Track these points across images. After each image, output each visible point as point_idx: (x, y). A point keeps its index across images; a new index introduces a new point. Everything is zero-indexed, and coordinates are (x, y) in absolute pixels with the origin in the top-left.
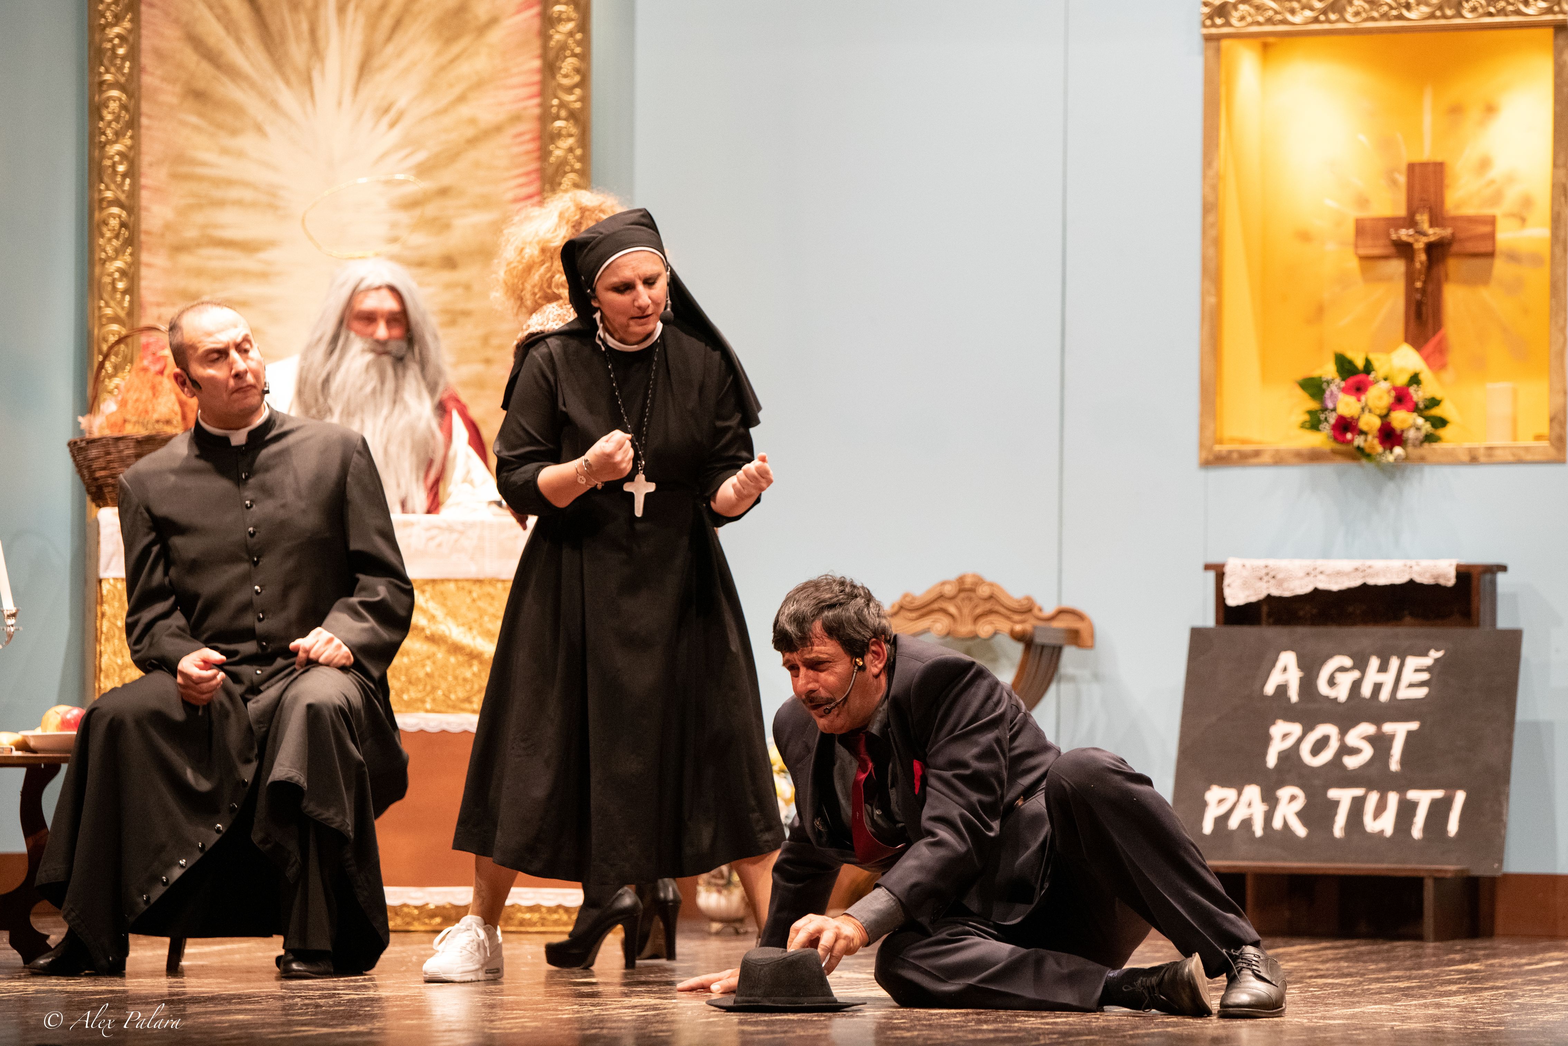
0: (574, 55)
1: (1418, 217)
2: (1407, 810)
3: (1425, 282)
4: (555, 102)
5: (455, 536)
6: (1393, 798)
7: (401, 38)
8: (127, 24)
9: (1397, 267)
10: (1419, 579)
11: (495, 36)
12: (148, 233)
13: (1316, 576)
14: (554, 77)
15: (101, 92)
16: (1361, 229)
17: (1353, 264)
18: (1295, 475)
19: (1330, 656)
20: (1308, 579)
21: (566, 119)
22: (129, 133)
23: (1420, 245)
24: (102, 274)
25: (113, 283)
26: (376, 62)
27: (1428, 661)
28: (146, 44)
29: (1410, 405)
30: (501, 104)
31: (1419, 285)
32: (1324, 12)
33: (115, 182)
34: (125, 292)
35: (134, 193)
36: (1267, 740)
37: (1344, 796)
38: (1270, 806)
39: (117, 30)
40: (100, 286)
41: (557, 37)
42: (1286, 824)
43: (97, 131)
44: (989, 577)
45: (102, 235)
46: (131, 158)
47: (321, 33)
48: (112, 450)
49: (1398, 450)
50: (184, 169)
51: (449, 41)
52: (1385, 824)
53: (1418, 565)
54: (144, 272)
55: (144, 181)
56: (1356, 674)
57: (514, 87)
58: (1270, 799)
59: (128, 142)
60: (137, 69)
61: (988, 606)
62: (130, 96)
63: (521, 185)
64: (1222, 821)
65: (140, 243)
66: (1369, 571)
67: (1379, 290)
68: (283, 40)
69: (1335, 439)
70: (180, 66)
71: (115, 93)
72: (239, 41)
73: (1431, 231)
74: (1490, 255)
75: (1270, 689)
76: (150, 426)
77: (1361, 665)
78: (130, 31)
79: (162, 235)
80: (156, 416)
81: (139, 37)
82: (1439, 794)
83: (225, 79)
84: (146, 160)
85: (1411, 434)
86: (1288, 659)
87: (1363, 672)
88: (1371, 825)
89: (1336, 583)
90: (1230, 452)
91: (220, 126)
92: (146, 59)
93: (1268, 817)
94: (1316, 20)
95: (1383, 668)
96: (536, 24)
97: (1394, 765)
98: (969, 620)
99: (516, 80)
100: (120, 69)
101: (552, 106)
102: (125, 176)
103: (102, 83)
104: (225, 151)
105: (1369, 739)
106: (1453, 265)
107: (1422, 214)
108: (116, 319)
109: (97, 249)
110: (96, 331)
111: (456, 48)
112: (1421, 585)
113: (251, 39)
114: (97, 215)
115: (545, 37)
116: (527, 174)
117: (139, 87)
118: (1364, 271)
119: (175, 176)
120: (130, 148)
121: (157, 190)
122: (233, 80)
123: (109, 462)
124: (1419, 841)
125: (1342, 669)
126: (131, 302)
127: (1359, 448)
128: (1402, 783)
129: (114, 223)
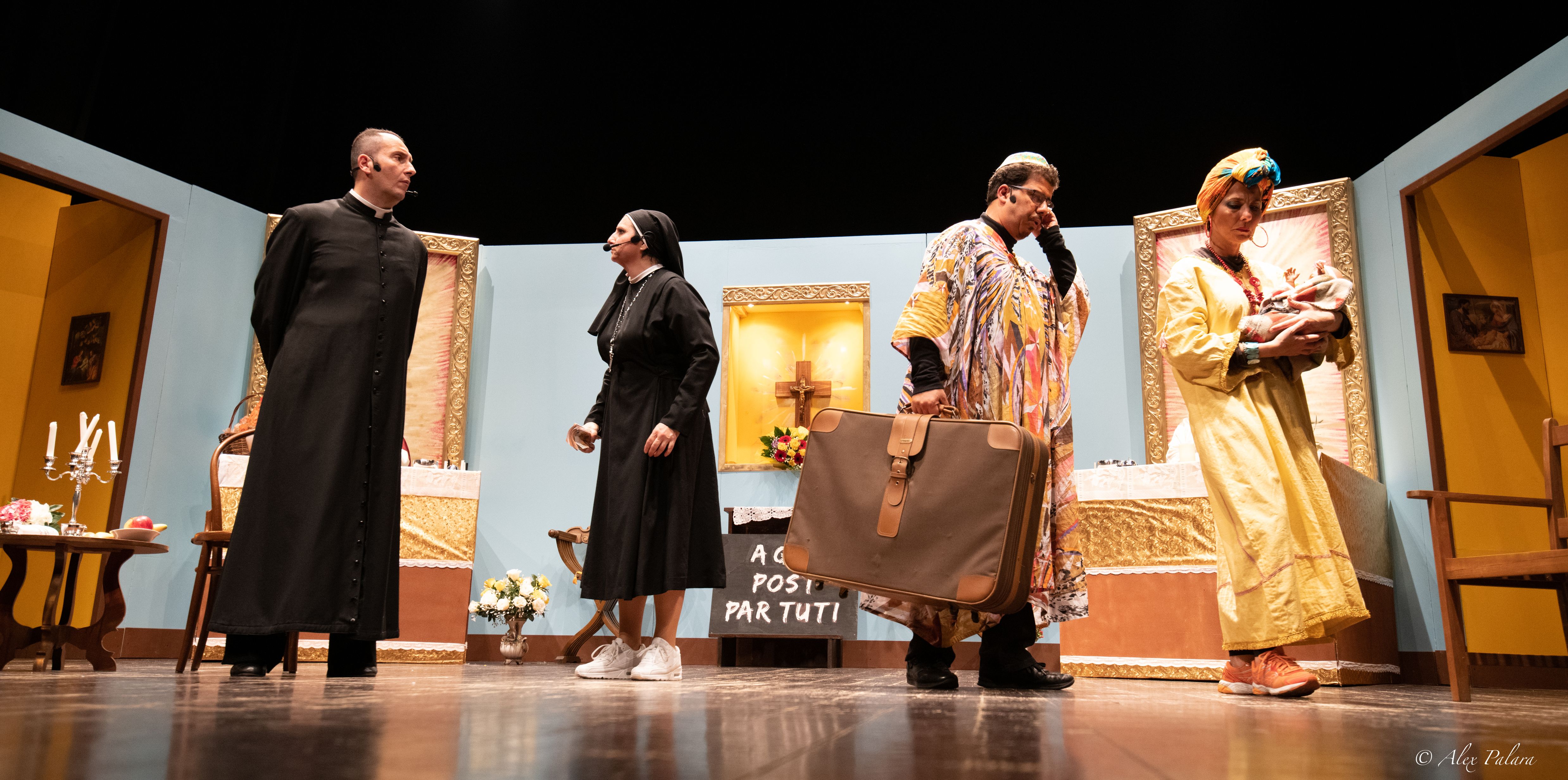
0: (468, 307)
1: (801, 382)
2: (814, 611)
3: (803, 404)
4: (458, 324)
6: (808, 606)
9: (792, 402)
11: (434, 297)
13: (772, 513)
14: (458, 315)
16: (778, 386)
17: (774, 401)
18: (758, 475)
19: (778, 547)
20: (768, 514)
21: (462, 331)
23: (802, 392)
24: (254, 380)
30: (435, 324)
31: (801, 405)
32: (772, 295)
36: (752, 581)
37: (787, 605)
38: (754, 609)
40: (253, 385)
41: (461, 299)
42: (761, 616)
49: (802, 464)
52: (805, 617)
57: (440, 318)
58: (754, 607)
63: (441, 356)
64: (733, 615)
67: (785, 410)
69: (775, 461)
73: (806, 387)
74: (829, 397)
75: (753, 560)
82: (828, 604)
86: (760, 547)
88: (799, 617)
90: (732, 466)
93: (754, 614)
94: (769, 298)
96: (452, 294)
97: (808, 592)
99: (441, 315)
101: (457, 326)
105: (797, 581)
106: (813, 400)
107: (803, 380)
115: (455, 299)
116: (444, 352)
118: (778, 403)
124: (820, 624)
125: (783, 552)
127: (786, 464)
128: (811, 599)
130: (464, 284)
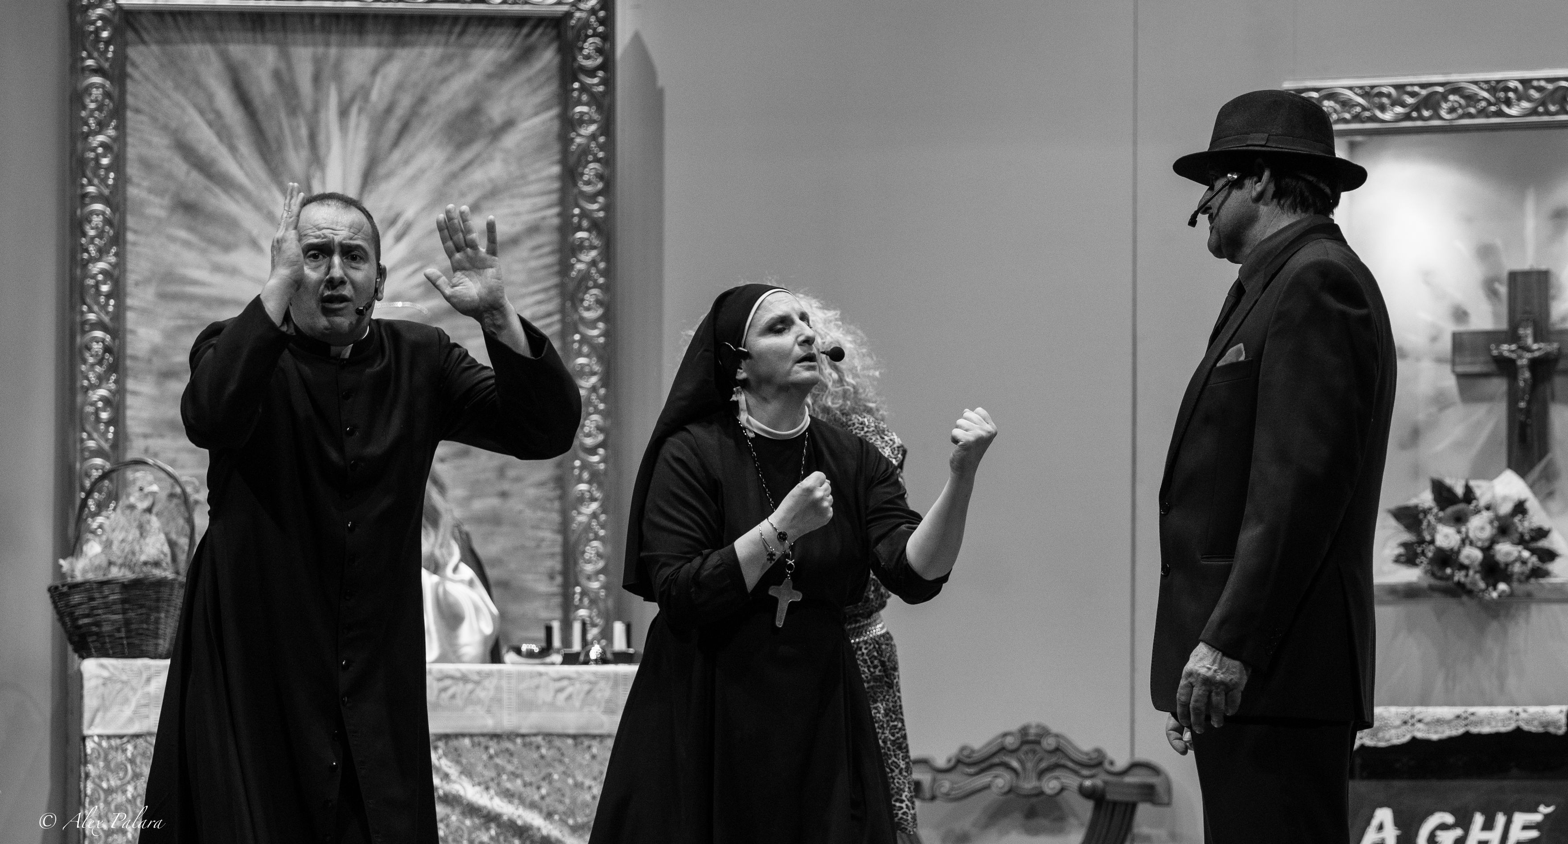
0: (597, 160)
1: (1521, 331)
3: (1529, 403)
4: (577, 211)
5: (470, 686)
7: (408, 144)
8: (111, 132)
9: (1499, 385)
10: (1526, 728)
11: (510, 140)
12: (134, 358)
13: (1413, 725)
14: (575, 184)
15: (84, 205)
16: (1459, 342)
17: (1450, 382)
19: (1430, 813)
20: (1404, 728)
21: (588, 230)
22: (114, 250)
23: (1523, 362)
24: (85, 403)
25: (96, 413)
26: (382, 170)
27: (1537, 818)
28: (131, 153)
29: (1516, 536)
30: (517, 214)
31: (1522, 405)
32: (1417, 108)
33: (98, 303)
34: (108, 423)
35: (119, 315)
39: (101, 138)
40: (83, 417)
41: (578, 140)
43: (79, 248)
44: (1055, 728)
45: (84, 361)
46: (116, 276)
47: (321, 138)
48: (97, 595)
49: (1502, 586)
50: (173, 288)
51: (460, 147)
53: (1525, 711)
54: (130, 400)
55: (129, 302)
56: (1459, 832)
57: (530, 195)
59: (113, 259)
60: (122, 180)
61: (1053, 760)
62: (114, 210)
63: (540, 303)
65: (125, 369)
66: (1472, 718)
67: (1480, 411)
68: (280, 148)
69: (1433, 575)
70: (169, 176)
71: (98, 207)
72: (233, 149)
73: (1535, 346)
76: (137, 569)
77: (1464, 822)
78: (114, 139)
79: (149, 361)
80: (143, 558)
81: (125, 144)
83: (217, 190)
84: (132, 278)
85: (1517, 568)
86: (1384, 815)
87: (1466, 828)
89: (1436, 732)
91: (212, 241)
92: (132, 170)
94: (1407, 117)
95: (1488, 826)
96: (555, 126)
98: (1034, 775)
99: (533, 188)
100: (104, 180)
101: (574, 215)
102: (108, 296)
103: (85, 195)
104: (217, 268)
106: (1559, 383)
107: (1526, 327)
108: (99, 453)
109: (79, 376)
110: (78, 466)
111: (467, 155)
112: (1529, 733)
113: (245, 147)
114: (78, 339)
115: (564, 139)
116: (545, 290)
117: (125, 199)
118: (1462, 390)
119: (163, 296)
120: (114, 266)
121: (143, 311)
122: (226, 191)
123: (93, 608)
125: (1443, 827)
126: (115, 433)
127: (1459, 584)
129: (97, 347)
130: (585, 98)
